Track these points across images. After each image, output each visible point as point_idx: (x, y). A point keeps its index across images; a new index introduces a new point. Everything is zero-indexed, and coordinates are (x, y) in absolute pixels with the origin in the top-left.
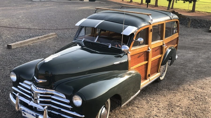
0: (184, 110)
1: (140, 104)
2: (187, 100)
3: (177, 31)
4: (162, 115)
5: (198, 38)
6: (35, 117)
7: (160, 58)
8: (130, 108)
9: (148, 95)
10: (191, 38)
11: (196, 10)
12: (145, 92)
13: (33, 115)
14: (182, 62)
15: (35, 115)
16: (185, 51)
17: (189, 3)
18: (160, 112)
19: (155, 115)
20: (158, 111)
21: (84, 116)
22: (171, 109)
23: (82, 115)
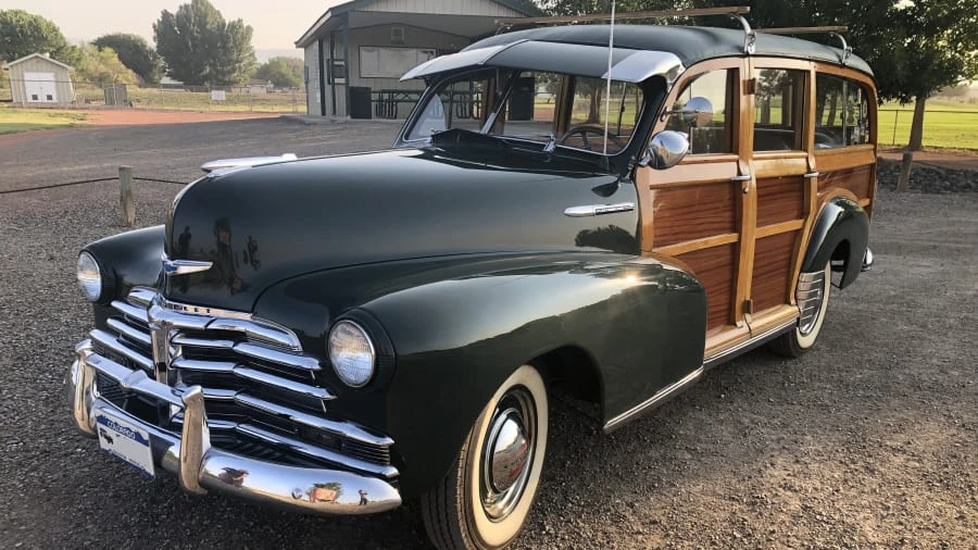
0: (929, 466)
1: (702, 437)
2: (941, 425)
3: (867, 137)
4: (819, 486)
5: (950, 219)
6: (149, 449)
7: (798, 233)
8: (653, 453)
9: (746, 406)
10: (919, 220)
11: (924, 143)
12: (730, 392)
13: (138, 437)
14: (893, 293)
15: (146, 437)
16: (901, 257)
17: (898, 102)
18: (806, 471)
19: (782, 483)
20: (797, 467)
21: (389, 441)
22: (861, 463)
23: (383, 437)
